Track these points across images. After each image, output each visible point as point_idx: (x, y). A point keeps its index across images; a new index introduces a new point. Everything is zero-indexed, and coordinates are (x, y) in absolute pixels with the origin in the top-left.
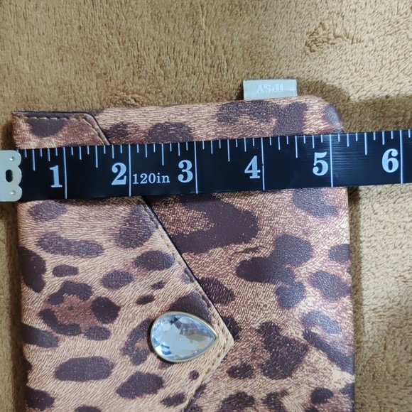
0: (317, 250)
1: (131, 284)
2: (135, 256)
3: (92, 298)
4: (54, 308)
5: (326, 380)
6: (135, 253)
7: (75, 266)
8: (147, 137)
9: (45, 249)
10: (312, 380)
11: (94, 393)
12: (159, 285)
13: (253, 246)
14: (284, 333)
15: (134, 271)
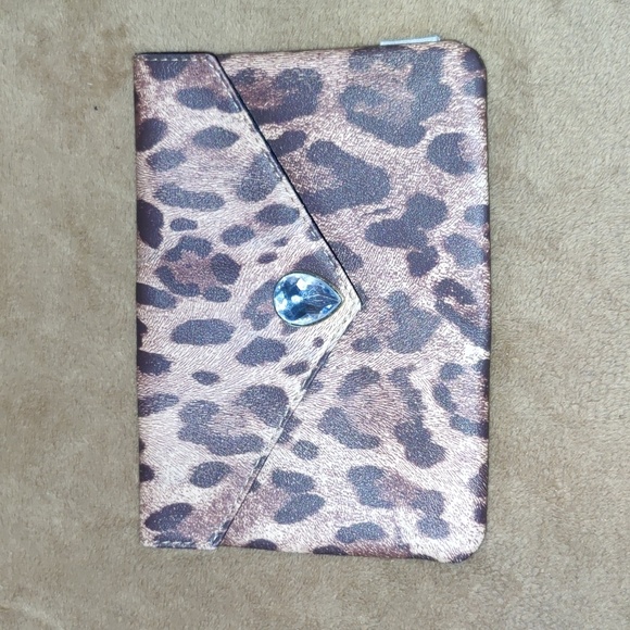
0: (452, 212)
1: (252, 240)
2: (258, 210)
3: (212, 254)
4: (172, 265)
5: (458, 355)
6: (258, 207)
7: (194, 219)
8: (274, 84)
9: (162, 201)
10: (443, 355)
11: (212, 358)
12: (282, 242)
13: (384, 207)
14: (414, 304)
15: (256, 226)
